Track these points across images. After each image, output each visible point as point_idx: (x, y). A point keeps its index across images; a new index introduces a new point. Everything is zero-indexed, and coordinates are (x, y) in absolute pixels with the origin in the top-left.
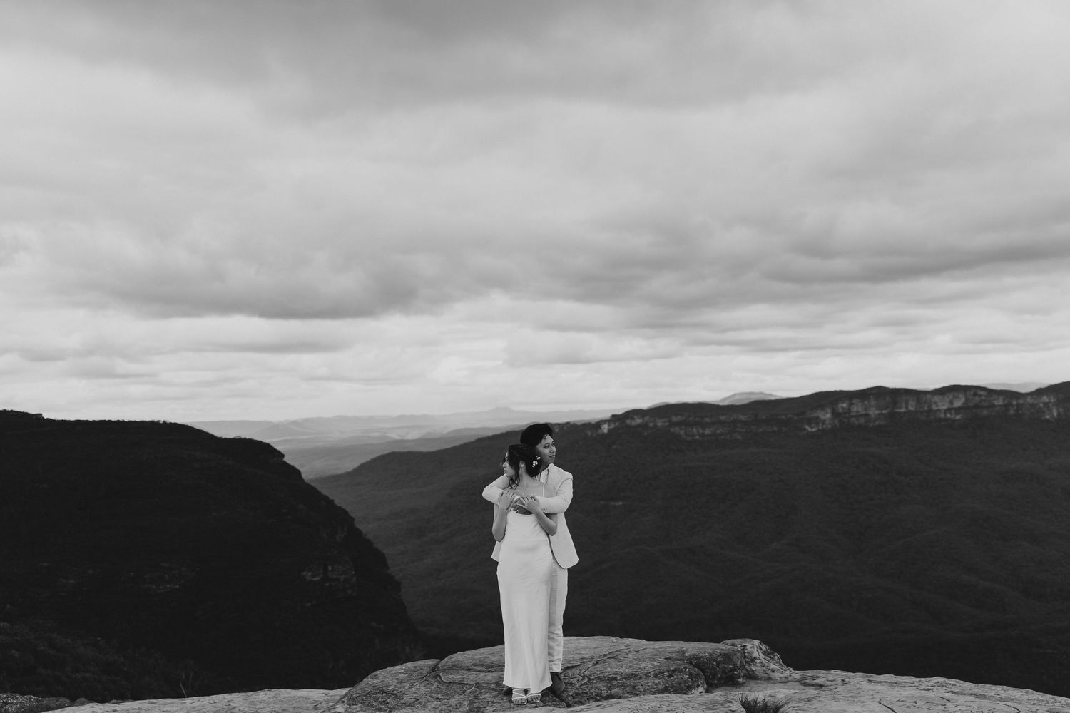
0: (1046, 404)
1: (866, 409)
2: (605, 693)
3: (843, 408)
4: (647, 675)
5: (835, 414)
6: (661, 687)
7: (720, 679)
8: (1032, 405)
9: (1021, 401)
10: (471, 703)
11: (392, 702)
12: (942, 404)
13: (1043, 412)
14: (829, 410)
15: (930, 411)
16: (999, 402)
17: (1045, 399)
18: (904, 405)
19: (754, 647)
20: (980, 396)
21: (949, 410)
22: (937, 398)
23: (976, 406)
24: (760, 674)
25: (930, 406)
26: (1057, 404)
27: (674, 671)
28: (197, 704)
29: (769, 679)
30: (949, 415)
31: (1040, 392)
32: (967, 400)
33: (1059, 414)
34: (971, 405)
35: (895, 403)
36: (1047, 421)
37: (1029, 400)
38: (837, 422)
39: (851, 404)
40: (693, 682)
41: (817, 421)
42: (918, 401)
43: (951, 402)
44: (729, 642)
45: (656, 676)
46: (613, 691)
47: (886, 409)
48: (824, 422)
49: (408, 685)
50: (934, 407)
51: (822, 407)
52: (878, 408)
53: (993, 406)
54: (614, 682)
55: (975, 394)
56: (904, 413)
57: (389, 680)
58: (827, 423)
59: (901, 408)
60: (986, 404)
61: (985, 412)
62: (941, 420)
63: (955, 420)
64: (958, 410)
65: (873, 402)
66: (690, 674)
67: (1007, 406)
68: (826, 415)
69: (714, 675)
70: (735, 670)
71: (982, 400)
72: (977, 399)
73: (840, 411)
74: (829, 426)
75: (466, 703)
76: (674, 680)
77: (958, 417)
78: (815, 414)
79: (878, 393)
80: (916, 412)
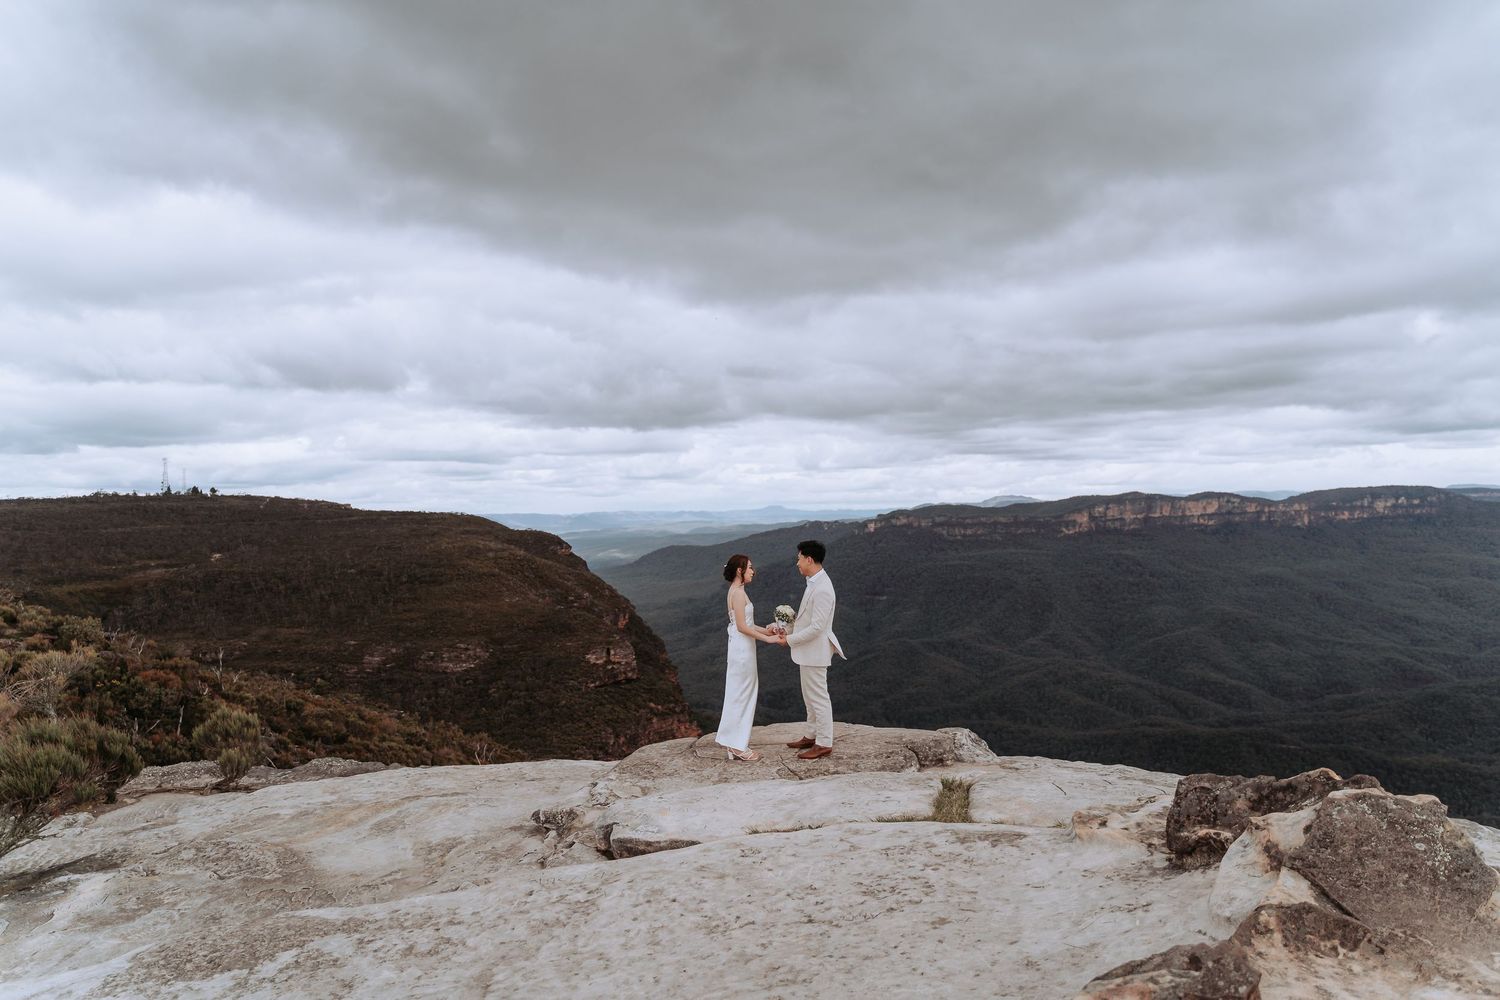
0: (1297, 512)
1: (1121, 514)
2: (832, 770)
3: (1099, 513)
4: (868, 756)
5: (1092, 518)
6: (879, 766)
7: (931, 761)
8: (1284, 513)
9: (1273, 509)
10: (720, 774)
11: (656, 773)
12: (1195, 510)
13: (1294, 520)
14: (1086, 514)
15: (1184, 516)
16: (1252, 508)
17: (1296, 507)
18: (1158, 511)
19: (963, 735)
20: (1233, 503)
21: (1202, 515)
22: (1190, 504)
23: (1229, 513)
24: (966, 758)
25: (1183, 511)
26: (1309, 512)
27: (891, 753)
28: (494, 770)
29: (974, 761)
30: (1201, 521)
31: (1292, 500)
32: (1220, 506)
33: (1310, 522)
34: (1224, 511)
35: (1150, 508)
36: (1298, 527)
37: (1281, 507)
38: (1093, 525)
39: (1107, 508)
40: (907, 763)
41: (1074, 524)
42: (1173, 507)
43: (1205, 508)
44: (943, 730)
45: (876, 757)
46: (839, 769)
47: (1141, 513)
48: (1081, 525)
49: (669, 758)
50: (1188, 513)
51: (1079, 511)
52: (1134, 512)
53: (1246, 513)
54: (840, 761)
55: (1228, 501)
56: (1159, 518)
57: (653, 754)
58: (1084, 526)
59: (1155, 512)
60: (1239, 510)
61: (1237, 519)
62: (1194, 525)
63: (1207, 526)
64: (1211, 516)
65: (1128, 507)
66: (905, 756)
67: (1259, 513)
68: (1083, 519)
69: (926, 758)
70: (944, 753)
71: (1234, 507)
72: (1230, 506)
73: (1097, 515)
74: (1086, 529)
75: (716, 774)
76: (890, 762)
77: (1211, 523)
78: (1072, 518)
79: (1134, 497)
80: (1170, 517)
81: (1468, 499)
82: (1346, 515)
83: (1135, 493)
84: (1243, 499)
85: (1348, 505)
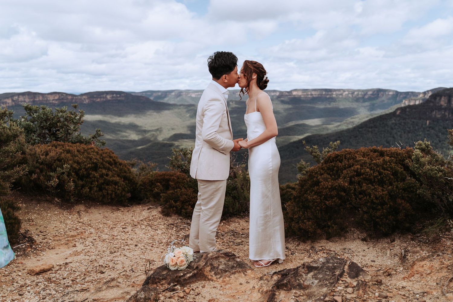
0: (84, 99)
1: (24, 99)
3: (16, 99)
5: (13, 100)
8: (80, 99)
9: (77, 98)
12: (51, 98)
13: (83, 101)
14: (10, 99)
15: (47, 100)
16: (70, 97)
17: (84, 97)
18: (38, 98)
20: (64, 95)
21: (53, 100)
22: (49, 96)
23: (63, 99)
25: (47, 98)
26: (88, 98)
30: (53, 102)
31: (82, 95)
32: (59, 97)
33: (88, 102)
34: (61, 98)
35: (35, 97)
36: (85, 104)
37: (79, 97)
38: (13, 103)
39: (19, 97)
41: (6, 103)
42: (43, 97)
43: (54, 97)
47: (32, 99)
48: (9, 103)
50: (48, 99)
51: (8, 98)
52: (29, 99)
53: (68, 99)
55: (62, 95)
56: (38, 101)
58: (10, 103)
59: (37, 99)
60: (65, 98)
61: (65, 101)
62: (50, 103)
63: (55, 103)
64: (56, 100)
65: (27, 97)
67: (72, 99)
68: (9, 101)
71: (64, 97)
72: (63, 97)
73: (15, 99)
74: (11, 105)
77: (57, 102)
78: (5, 100)
79: (29, 94)
80: (42, 100)
81: (132, 95)
82: (99, 100)
83: (29, 92)
84: (67, 94)
85: (99, 96)
